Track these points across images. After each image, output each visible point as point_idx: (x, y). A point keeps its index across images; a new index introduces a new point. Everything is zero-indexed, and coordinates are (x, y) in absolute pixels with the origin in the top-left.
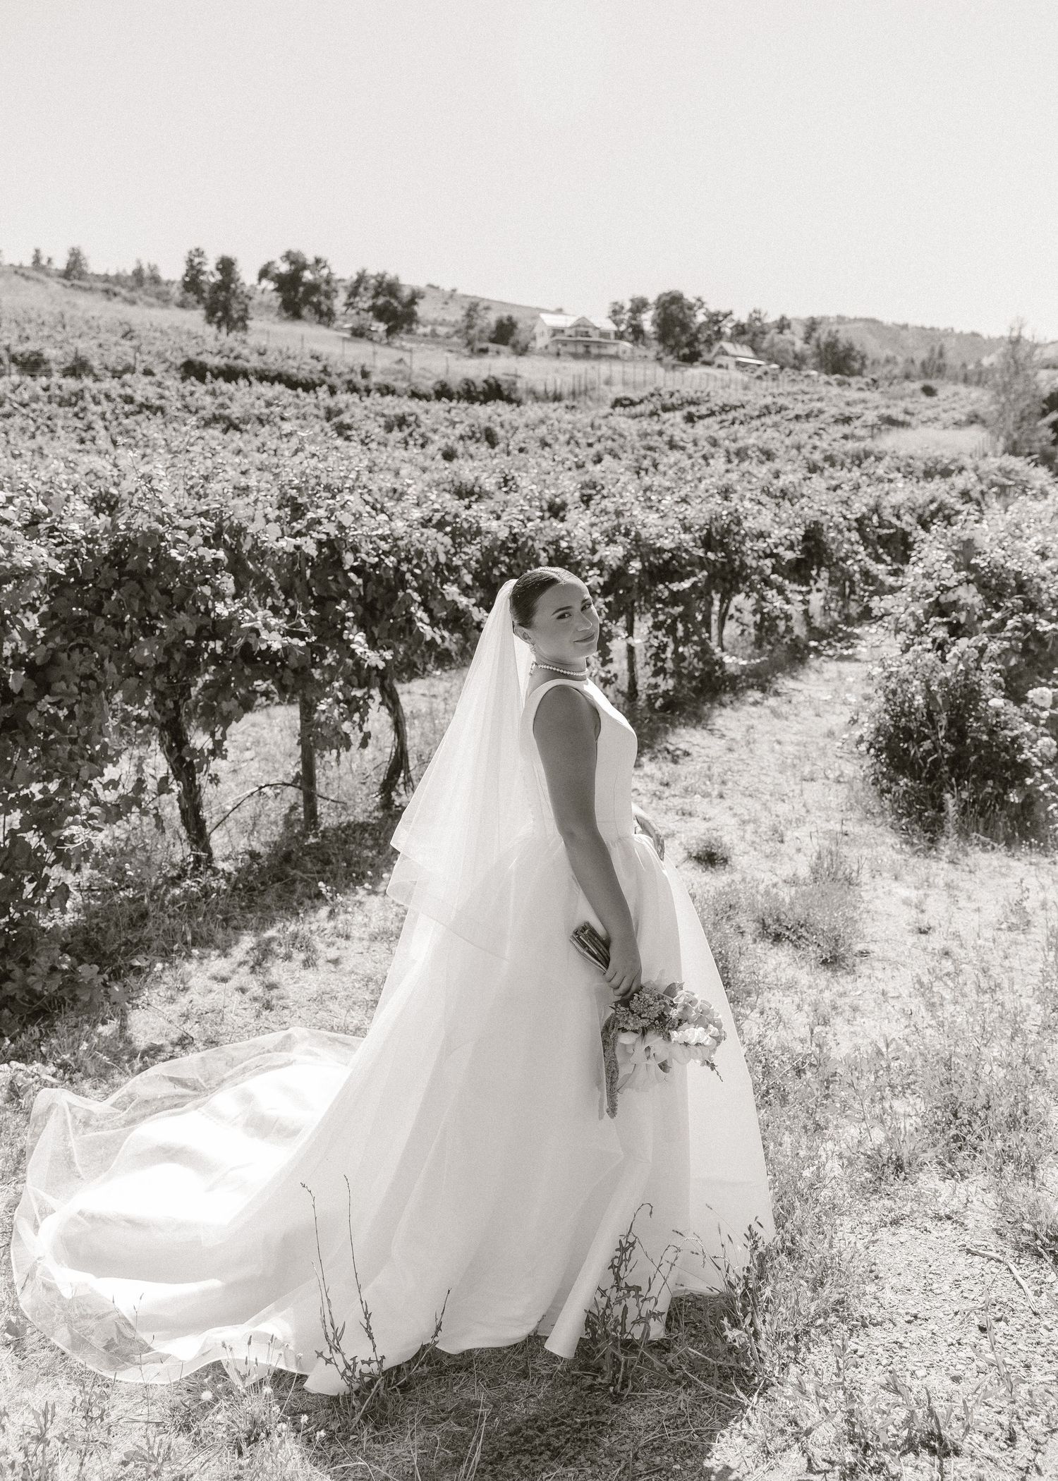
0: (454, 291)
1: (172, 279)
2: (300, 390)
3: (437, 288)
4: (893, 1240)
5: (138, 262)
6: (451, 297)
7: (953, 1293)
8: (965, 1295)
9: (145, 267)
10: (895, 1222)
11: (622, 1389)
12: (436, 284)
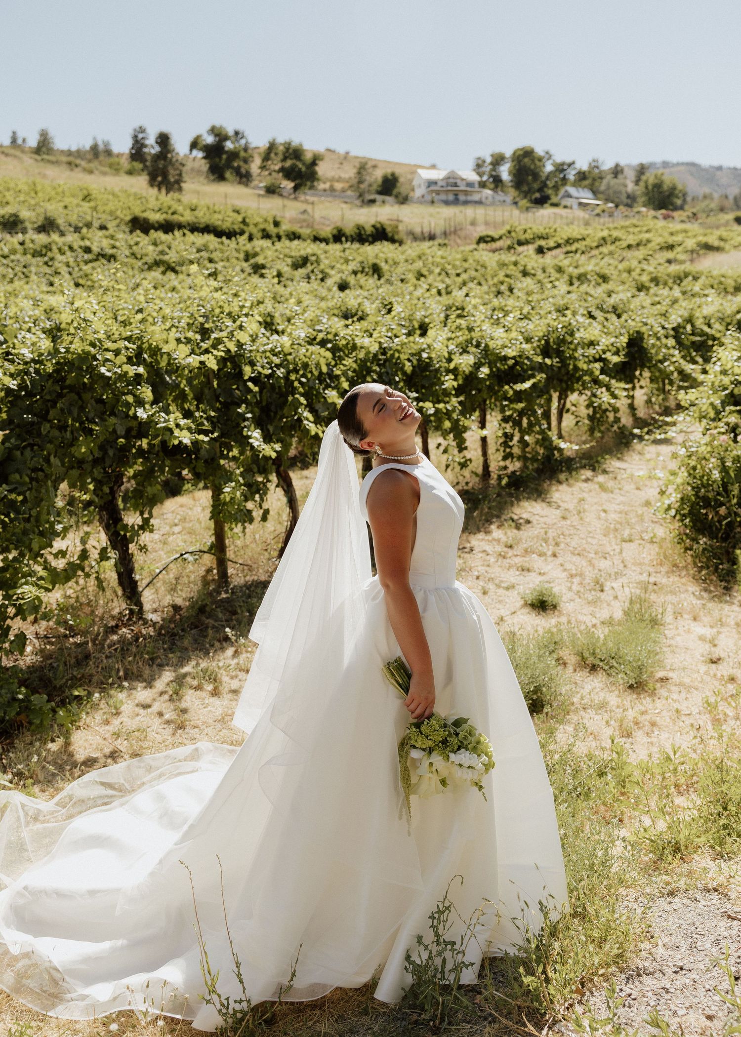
0: (347, 153)
1: (122, 152)
2: (224, 238)
3: (334, 152)
4: (668, 908)
5: (95, 139)
6: (345, 158)
7: (713, 949)
8: (723, 951)
9: (100, 143)
10: (671, 894)
11: (440, 1023)
12: (332, 147)
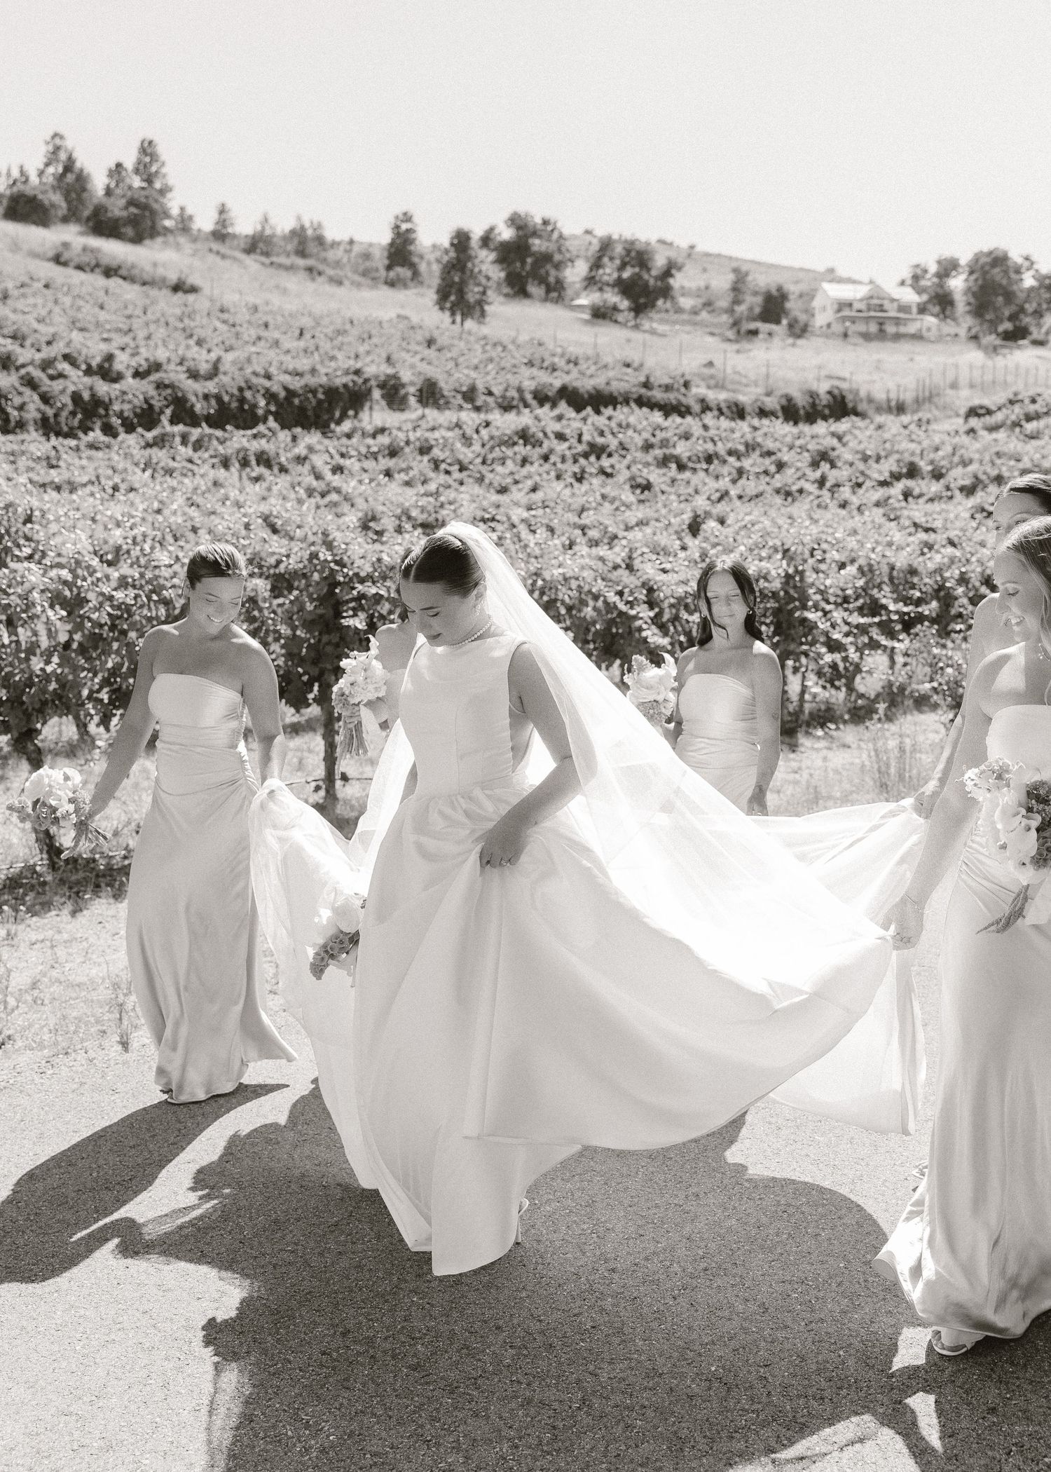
0: (692, 247)
3: (671, 244)
6: (689, 255)
9: (307, 225)
12: (669, 239)
